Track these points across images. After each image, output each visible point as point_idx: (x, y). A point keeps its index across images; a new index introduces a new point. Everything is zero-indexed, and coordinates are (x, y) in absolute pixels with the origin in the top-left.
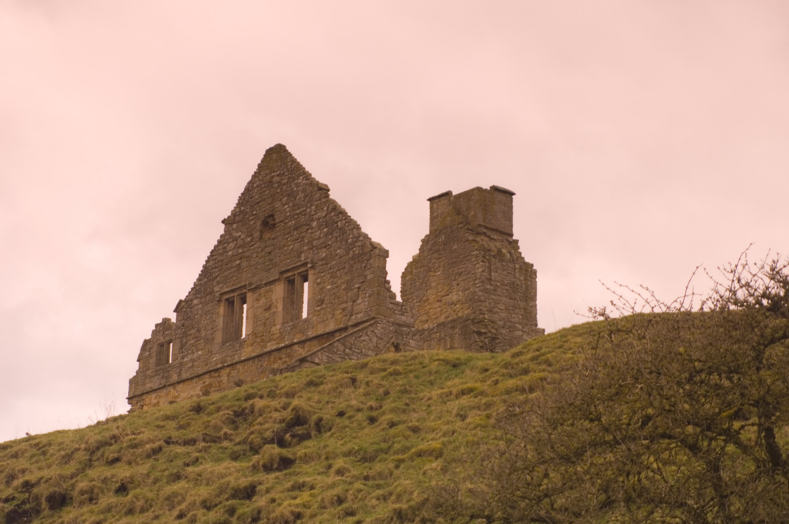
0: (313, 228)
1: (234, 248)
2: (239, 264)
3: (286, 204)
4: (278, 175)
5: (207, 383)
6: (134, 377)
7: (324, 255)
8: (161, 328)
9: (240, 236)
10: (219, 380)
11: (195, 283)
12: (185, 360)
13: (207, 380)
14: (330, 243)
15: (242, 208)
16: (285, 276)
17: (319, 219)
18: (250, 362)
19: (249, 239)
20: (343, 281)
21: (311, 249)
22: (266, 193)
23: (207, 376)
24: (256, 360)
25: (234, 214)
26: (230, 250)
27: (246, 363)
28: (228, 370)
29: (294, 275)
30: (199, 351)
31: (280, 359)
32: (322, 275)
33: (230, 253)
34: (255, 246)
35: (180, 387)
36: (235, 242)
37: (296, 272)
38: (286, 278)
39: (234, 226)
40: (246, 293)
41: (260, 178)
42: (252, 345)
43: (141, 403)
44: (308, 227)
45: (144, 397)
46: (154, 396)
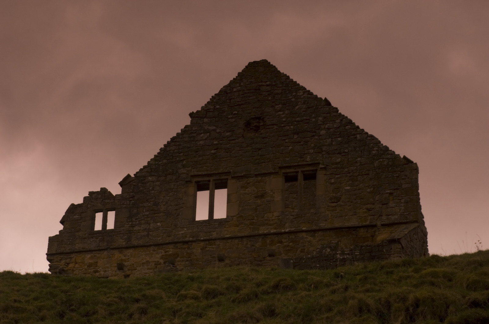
0: (320, 136)
1: (206, 139)
2: (214, 154)
3: (280, 111)
4: (267, 85)
5: (170, 253)
6: (57, 235)
7: (339, 160)
8: (100, 196)
9: (214, 130)
10: (189, 251)
11: (148, 162)
12: (136, 228)
13: (171, 250)
14: (346, 151)
15: (218, 107)
16: (284, 171)
17: (328, 129)
18: (236, 241)
19: (228, 134)
20: (366, 185)
21: (319, 153)
22: (250, 98)
23: (171, 246)
24: (245, 239)
25: (206, 109)
26: (201, 140)
27: (230, 241)
28: (202, 244)
29: (297, 172)
30: (158, 223)
31: (281, 242)
32: (337, 176)
33: (202, 142)
34: (237, 140)
35: (129, 252)
36: (208, 134)
37: (300, 170)
38: (283, 173)
39: (206, 120)
40: (227, 179)
41: (242, 84)
42: (238, 226)
43: (68, 261)
44: (315, 134)
45: (72, 256)
46: (89, 256)
